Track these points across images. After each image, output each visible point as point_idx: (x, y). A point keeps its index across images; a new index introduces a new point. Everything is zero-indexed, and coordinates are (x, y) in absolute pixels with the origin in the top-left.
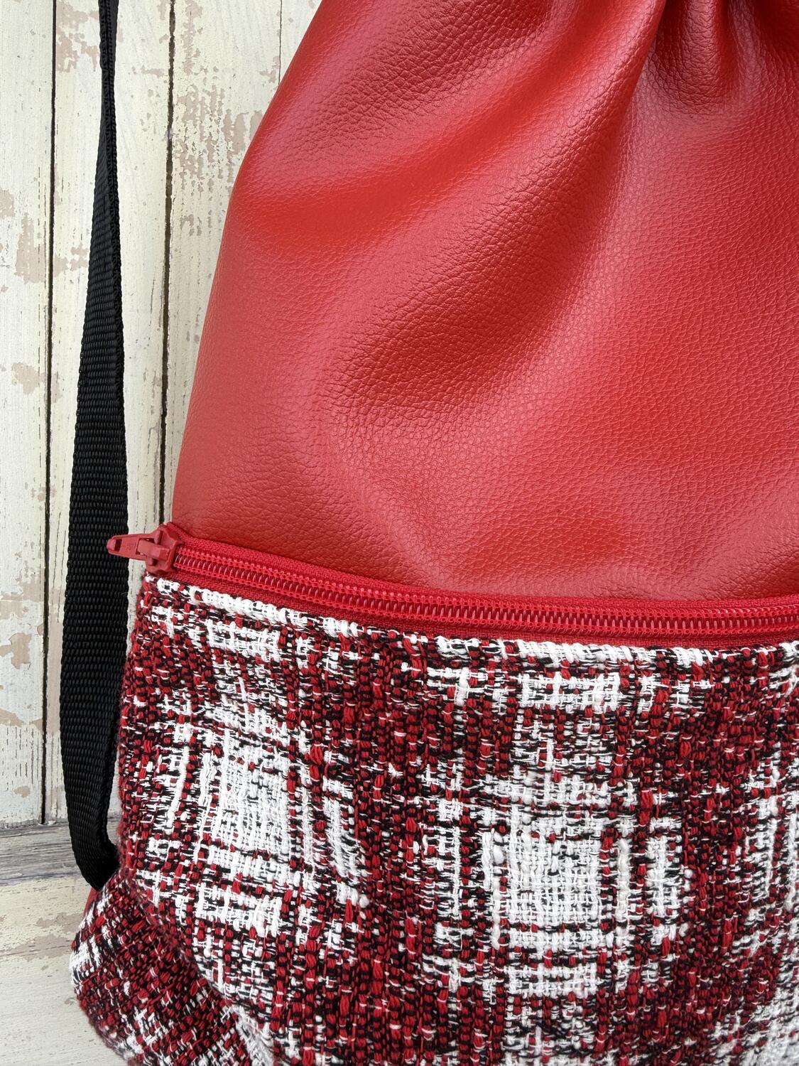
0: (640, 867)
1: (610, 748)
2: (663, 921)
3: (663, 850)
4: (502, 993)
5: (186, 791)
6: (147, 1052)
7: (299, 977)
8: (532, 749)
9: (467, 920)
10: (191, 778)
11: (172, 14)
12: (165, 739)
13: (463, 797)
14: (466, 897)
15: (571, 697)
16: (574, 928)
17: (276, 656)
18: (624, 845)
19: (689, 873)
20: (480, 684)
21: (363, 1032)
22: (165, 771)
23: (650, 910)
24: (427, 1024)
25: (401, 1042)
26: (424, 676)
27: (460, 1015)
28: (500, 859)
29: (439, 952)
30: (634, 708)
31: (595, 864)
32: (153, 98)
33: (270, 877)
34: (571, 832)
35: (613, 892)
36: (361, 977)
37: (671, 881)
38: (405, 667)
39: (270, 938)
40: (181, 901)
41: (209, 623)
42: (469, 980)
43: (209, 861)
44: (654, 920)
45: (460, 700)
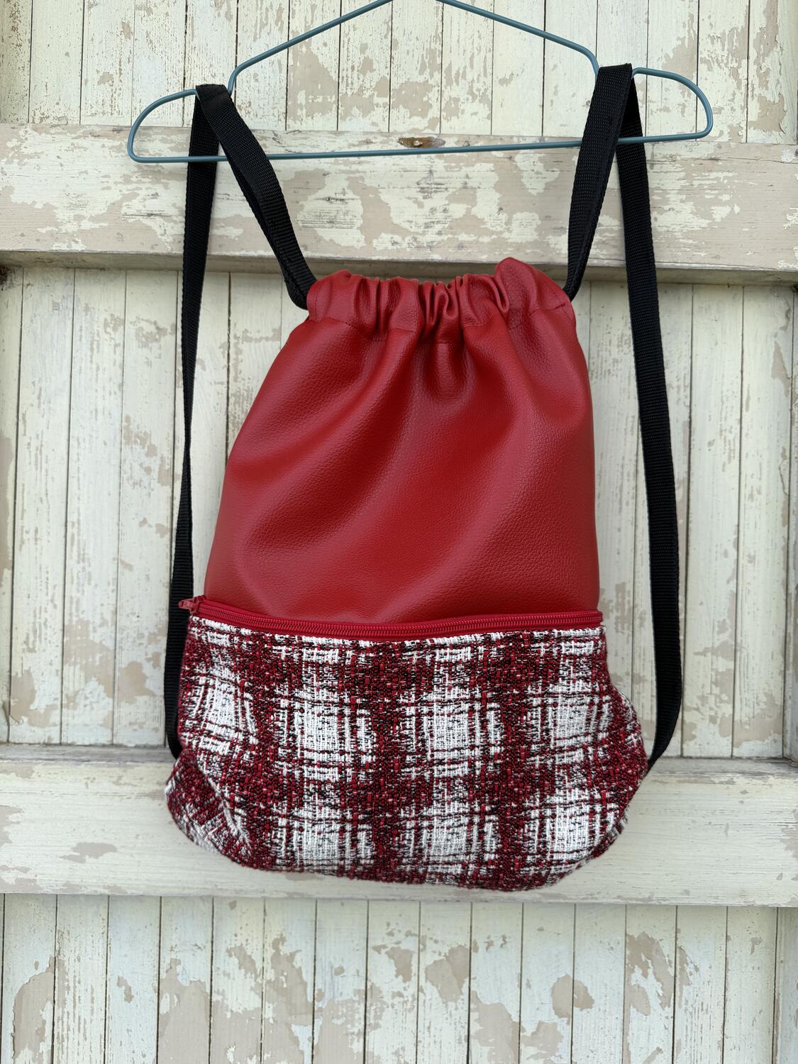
0: (354, 730)
1: (337, 678)
2: (365, 753)
3: (363, 723)
4: (302, 777)
5: (201, 703)
6: (190, 820)
7: (232, 769)
8: (309, 678)
9: (289, 746)
10: (204, 698)
11: (229, 355)
12: (196, 683)
13: (289, 698)
14: (289, 737)
15: (320, 657)
16: (328, 752)
17: (229, 645)
18: (347, 720)
19: (375, 734)
20: (289, 652)
21: (253, 791)
22: (195, 695)
23: (359, 748)
24: (276, 789)
25: (266, 795)
26: (271, 649)
27: (288, 785)
28: (301, 722)
29: (279, 760)
30: (344, 663)
31: (336, 726)
32: (220, 396)
33: (227, 734)
34: (326, 712)
35: (344, 739)
36: (254, 771)
37: (368, 737)
38: (266, 646)
39: (224, 756)
40: (194, 742)
41: (208, 633)
42: (290, 771)
43: (206, 728)
44: (361, 752)
45: (283, 658)
